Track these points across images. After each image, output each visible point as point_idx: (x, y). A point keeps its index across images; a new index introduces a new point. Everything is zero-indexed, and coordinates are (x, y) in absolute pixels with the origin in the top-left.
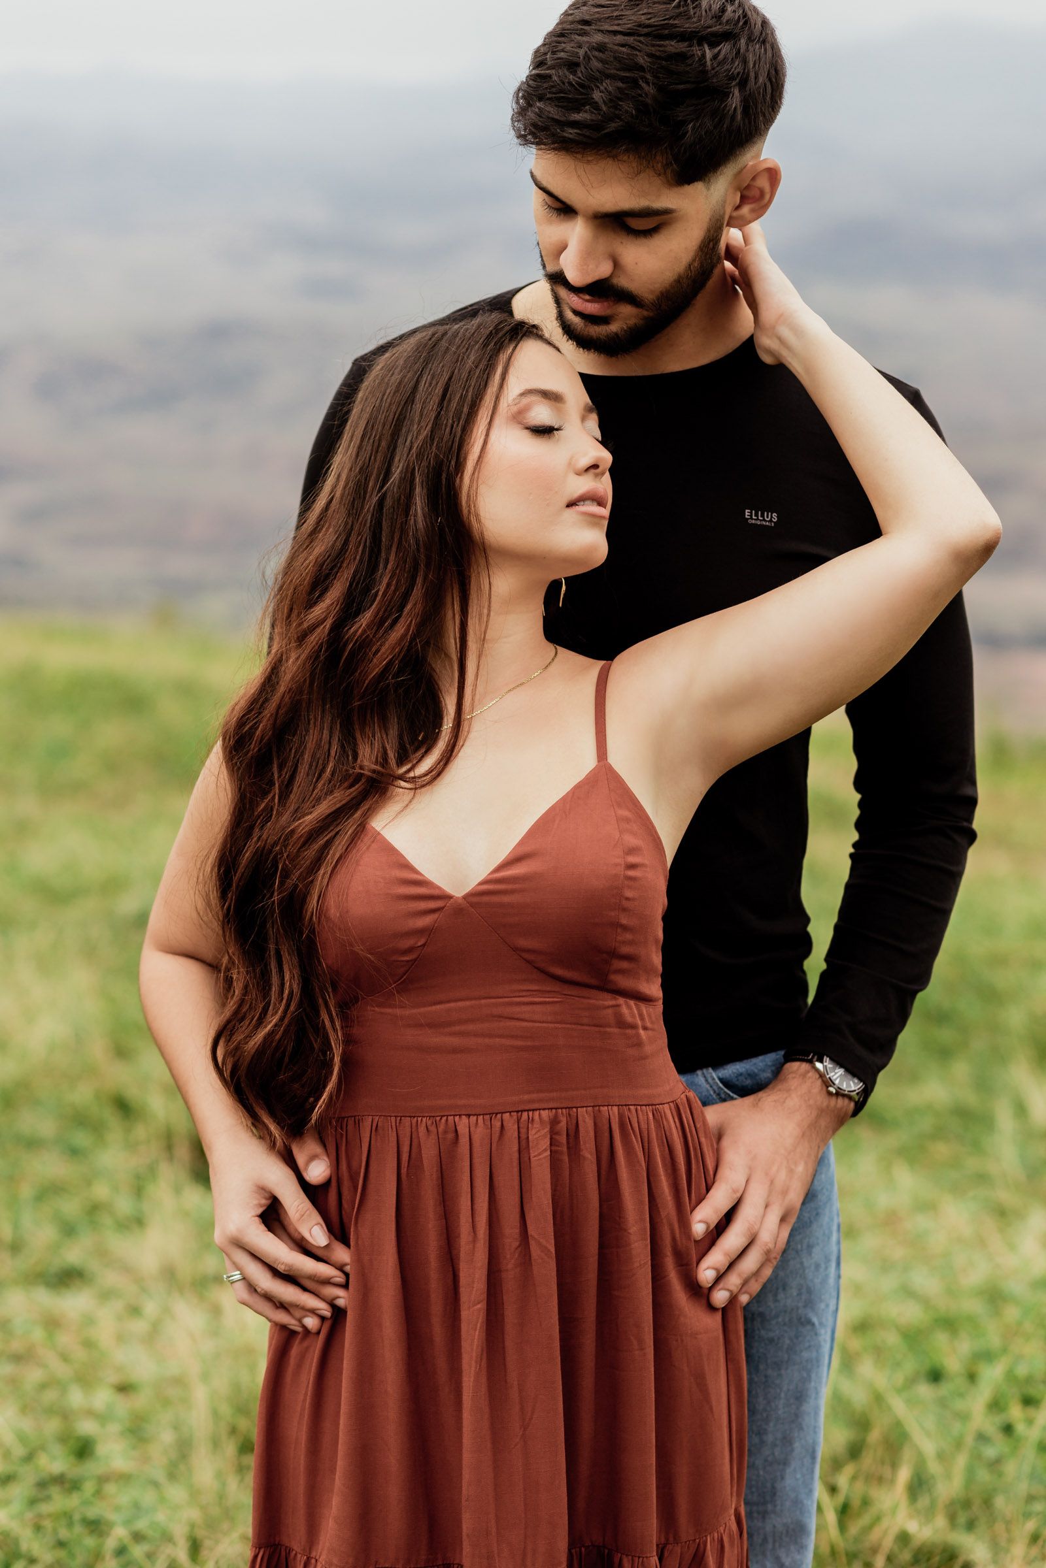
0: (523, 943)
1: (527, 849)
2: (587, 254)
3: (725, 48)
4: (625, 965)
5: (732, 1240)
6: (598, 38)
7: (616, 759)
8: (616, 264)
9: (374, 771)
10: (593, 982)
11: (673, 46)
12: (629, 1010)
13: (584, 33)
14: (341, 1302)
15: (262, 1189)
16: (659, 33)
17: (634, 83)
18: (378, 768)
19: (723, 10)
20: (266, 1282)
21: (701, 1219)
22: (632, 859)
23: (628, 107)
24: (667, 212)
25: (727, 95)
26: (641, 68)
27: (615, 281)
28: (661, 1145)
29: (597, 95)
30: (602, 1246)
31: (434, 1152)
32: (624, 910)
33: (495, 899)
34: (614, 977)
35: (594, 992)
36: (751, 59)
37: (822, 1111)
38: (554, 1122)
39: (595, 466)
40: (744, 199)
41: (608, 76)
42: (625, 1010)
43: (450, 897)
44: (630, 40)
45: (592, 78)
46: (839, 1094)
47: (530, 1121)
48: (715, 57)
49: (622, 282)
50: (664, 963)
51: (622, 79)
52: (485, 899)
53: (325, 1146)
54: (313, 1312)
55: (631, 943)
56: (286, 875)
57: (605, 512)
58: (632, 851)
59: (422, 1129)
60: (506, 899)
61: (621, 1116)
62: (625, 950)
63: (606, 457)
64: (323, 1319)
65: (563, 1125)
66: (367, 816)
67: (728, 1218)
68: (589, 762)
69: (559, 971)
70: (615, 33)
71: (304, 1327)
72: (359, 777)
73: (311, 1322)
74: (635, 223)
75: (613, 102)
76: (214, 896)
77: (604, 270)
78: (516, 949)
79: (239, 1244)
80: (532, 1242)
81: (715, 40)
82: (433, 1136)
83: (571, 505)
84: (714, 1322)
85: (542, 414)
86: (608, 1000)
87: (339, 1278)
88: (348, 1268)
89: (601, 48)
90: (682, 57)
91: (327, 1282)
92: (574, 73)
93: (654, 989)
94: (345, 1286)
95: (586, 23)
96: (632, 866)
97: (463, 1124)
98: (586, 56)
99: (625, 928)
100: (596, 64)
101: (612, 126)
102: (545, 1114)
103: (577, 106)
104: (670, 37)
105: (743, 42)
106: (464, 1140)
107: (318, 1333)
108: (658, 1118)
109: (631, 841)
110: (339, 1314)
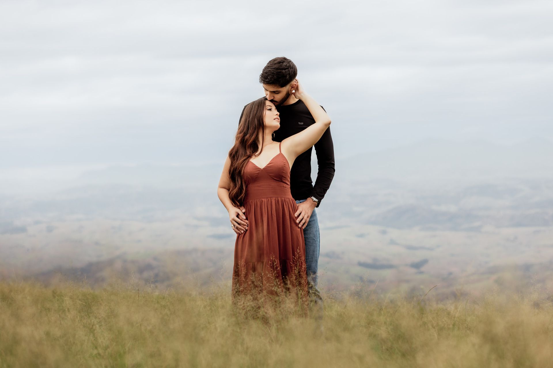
0: (271, 175)
1: (271, 162)
2: (270, 96)
3: (287, 70)
4: (284, 178)
5: (301, 217)
6: (269, 69)
7: (282, 152)
8: (274, 97)
9: (249, 154)
10: (280, 180)
11: (279, 71)
12: (285, 185)
13: (268, 68)
14: (246, 228)
15: (237, 212)
16: (277, 69)
17: (273, 76)
18: (250, 154)
19: (287, 65)
20: (237, 225)
21: (296, 215)
22: (285, 164)
23: (273, 79)
24: (280, 91)
25: (286, 77)
26: (275, 74)
27: (274, 99)
28: (290, 204)
29: (269, 78)
30: (283, 217)
31: (259, 204)
32: (284, 170)
33: (267, 169)
34: (283, 180)
35: (280, 182)
36: (290, 71)
37: (312, 204)
38: (275, 199)
39: (277, 114)
40: (292, 88)
41: (271, 75)
42: (284, 185)
43: (261, 169)
44: (274, 70)
45: (268, 75)
46: (315, 201)
47: (272, 199)
48: (285, 72)
49: (275, 100)
50: (290, 181)
51: (272, 75)
52: (266, 169)
53: (245, 208)
54: (243, 230)
55: (285, 175)
56: (238, 169)
57: (279, 121)
58: (285, 163)
59: (258, 201)
60: (268, 169)
61: (284, 199)
62: (284, 176)
63: (279, 113)
64: (244, 231)
65: (277, 199)
66: (249, 159)
67: (300, 214)
68: (279, 152)
69: (275, 179)
70: (272, 69)
71: (241, 233)
72: (247, 156)
73: (242, 232)
74: (276, 92)
75: (271, 78)
76: (229, 175)
77: (272, 98)
78: (270, 176)
79: (234, 220)
80: (273, 215)
81: (285, 69)
82: (259, 202)
83: (274, 119)
84: (299, 230)
85: (269, 108)
86: (282, 183)
87: (247, 225)
88: (248, 223)
89: (270, 71)
90: (280, 72)
91: (245, 225)
92: (266, 74)
93: (289, 183)
94: (248, 226)
95: (268, 67)
96: (285, 165)
97: (263, 199)
98: (268, 72)
99: (284, 173)
100: (269, 73)
101: (271, 82)
102: (274, 198)
103: (266, 79)
104: (279, 69)
105: (289, 69)
106: (263, 202)
107: (243, 233)
108: (289, 200)
109: (284, 161)
110: (247, 230)
